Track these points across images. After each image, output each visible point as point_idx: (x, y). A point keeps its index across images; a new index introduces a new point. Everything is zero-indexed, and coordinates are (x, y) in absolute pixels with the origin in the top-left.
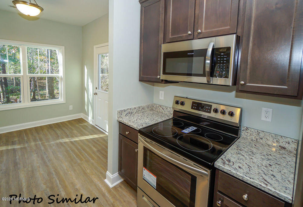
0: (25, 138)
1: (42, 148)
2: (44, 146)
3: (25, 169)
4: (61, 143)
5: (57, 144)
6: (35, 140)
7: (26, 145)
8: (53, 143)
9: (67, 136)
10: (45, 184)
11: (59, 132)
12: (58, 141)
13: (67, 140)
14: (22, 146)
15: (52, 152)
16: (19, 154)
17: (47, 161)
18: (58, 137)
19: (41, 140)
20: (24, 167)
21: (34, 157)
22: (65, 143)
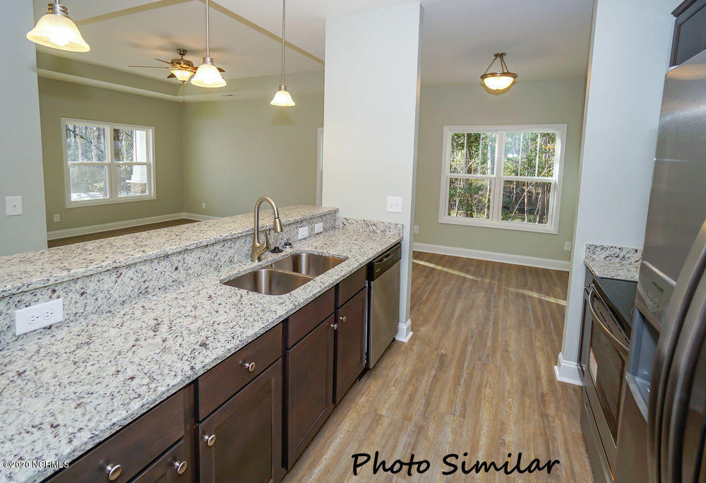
0: (483, 272)
1: (495, 290)
2: (499, 289)
3: (466, 302)
4: (523, 295)
5: (518, 294)
6: (492, 278)
7: (479, 279)
8: (513, 290)
9: (540, 291)
10: (476, 324)
11: (530, 281)
12: (521, 291)
13: (535, 295)
14: (474, 278)
15: (505, 300)
16: (467, 284)
17: (492, 306)
18: (525, 286)
19: (500, 280)
20: (466, 299)
21: (482, 294)
22: (529, 297)
